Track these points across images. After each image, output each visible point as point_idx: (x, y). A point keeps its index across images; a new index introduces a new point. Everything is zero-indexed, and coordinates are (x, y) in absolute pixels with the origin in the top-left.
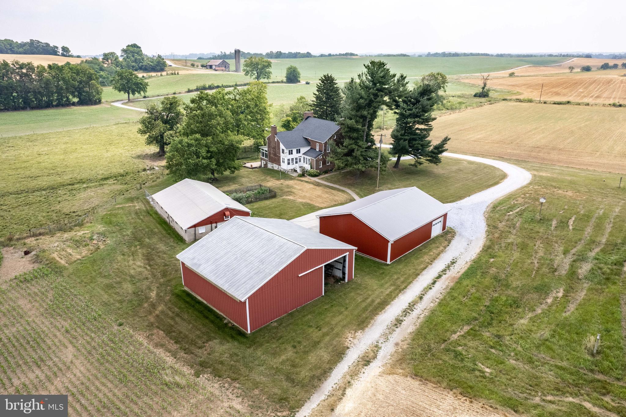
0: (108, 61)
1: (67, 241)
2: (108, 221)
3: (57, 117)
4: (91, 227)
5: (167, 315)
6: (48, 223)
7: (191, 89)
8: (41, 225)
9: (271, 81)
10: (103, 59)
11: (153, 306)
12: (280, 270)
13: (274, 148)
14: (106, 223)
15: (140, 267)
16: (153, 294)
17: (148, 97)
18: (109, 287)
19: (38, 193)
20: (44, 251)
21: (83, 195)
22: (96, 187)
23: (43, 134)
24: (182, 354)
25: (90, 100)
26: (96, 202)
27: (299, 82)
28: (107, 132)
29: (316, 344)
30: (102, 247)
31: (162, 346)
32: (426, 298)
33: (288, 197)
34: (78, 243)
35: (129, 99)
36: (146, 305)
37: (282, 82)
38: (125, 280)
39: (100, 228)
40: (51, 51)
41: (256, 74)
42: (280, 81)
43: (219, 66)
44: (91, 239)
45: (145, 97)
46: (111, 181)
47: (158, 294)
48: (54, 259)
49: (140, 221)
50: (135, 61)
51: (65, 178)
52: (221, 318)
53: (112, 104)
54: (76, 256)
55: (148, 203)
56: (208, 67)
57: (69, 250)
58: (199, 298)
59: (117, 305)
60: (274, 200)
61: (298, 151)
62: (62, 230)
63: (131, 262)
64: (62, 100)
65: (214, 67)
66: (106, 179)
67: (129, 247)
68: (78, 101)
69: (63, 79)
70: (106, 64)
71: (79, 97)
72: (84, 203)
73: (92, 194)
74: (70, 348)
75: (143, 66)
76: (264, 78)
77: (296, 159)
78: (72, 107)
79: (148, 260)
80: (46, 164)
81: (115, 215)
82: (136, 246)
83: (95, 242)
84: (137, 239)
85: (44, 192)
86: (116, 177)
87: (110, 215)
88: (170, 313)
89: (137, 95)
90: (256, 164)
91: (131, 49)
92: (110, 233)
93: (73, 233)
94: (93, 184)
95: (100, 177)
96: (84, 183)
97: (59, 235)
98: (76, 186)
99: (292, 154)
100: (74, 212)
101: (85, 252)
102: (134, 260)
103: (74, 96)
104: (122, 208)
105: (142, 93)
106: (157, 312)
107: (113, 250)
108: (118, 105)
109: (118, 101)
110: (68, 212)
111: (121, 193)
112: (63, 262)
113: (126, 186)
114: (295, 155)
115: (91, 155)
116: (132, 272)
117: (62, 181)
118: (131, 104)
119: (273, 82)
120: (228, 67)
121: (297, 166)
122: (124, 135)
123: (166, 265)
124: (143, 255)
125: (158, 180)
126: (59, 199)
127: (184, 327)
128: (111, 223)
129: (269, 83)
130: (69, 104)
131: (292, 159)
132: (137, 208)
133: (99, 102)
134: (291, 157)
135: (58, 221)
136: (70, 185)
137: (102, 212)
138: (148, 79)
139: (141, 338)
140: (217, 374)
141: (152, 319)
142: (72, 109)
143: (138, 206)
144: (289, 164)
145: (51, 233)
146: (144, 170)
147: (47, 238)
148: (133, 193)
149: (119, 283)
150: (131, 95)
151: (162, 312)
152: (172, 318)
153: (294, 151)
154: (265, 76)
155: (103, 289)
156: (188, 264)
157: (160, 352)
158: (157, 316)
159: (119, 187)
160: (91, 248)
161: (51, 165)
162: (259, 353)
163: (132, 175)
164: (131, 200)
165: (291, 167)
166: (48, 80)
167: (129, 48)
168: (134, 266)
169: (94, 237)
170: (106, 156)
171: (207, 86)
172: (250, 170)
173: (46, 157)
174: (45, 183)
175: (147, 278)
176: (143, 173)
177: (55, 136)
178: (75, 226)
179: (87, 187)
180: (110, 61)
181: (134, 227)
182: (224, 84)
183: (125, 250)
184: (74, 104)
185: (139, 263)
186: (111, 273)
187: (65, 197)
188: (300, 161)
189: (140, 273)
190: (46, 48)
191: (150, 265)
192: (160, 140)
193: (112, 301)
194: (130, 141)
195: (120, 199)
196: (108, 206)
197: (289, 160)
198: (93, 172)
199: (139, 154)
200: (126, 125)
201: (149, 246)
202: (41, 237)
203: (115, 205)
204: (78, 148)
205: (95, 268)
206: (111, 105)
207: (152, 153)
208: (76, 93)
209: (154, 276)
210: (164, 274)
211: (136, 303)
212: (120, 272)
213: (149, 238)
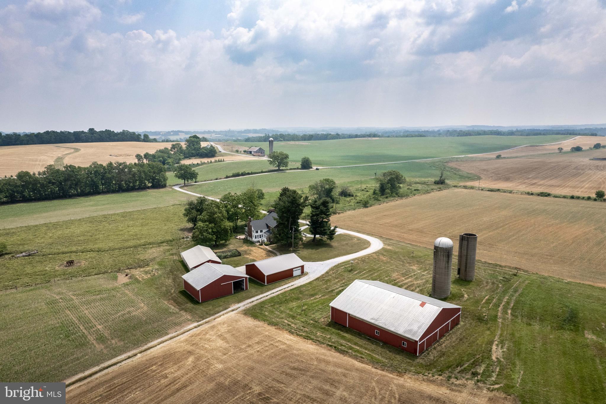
0: (175, 149)
1: (142, 271)
2: (160, 264)
3: (138, 199)
4: (152, 266)
5: (176, 297)
6: (134, 264)
7: (229, 175)
8: (131, 265)
9: (288, 168)
10: (171, 148)
11: (172, 294)
12: (213, 281)
13: (250, 229)
14: (159, 265)
15: (170, 282)
16: (173, 291)
17: (198, 182)
18: (157, 288)
19: (129, 249)
20: (133, 275)
21: (150, 251)
22: (156, 247)
23: (129, 212)
24: (177, 306)
25: (159, 185)
26: (155, 255)
27: (312, 168)
28: (167, 212)
29: (220, 306)
30: (156, 274)
31: (171, 304)
32: (269, 296)
33: (247, 256)
34: (146, 273)
35: (185, 184)
36: (169, 294)
37: (298, 169)
38: (163, 286)
39: (157, 267)
40: (136, 138)
41: (277, 164)
42: (296, 167)
43: (256, 152)
44: (152, 271)
45: (196, 182)
46: (165, 244)
47: (174, 291)
48: (137, 278)
49: (174, 265)
50: (194, 149)
51: (142, 241)
52: (193, 298)
53: (173, 187)
54: (145, 277)
55: (180, 256)
56: (249, 153)
57: (143, 275)
58: (188, 292)
59: (159, 293)
60: (239, 257)
61: (261, 231)
62: (140, 267)
63: (167, 280)
64: (141, 185)
65: (253, 153)
66: (162, 243)
67: (167, 275)
68: (151, 186)
69: (144, 171)
70: (173, 151)
71: (152, 183)
72: (150, 255)
73: (154, 251)
74: (143, 304)
75: (199, 153)
76: (284, 166)
77: (260, 235)
78: (147, 190)
79: (174, 280)
80: (132, 232)
81: (164, 262)
82: (170, 275)
83: (154, 272)
84: (171, 271)
85: (132, 249)
86: (167, 242)
87: (162, 261)
88: (177, 296)
89: (190, 181)
90: (243, 237)
91: (193, 139)
92: (160, 269)
93: (144, 269)
94: (155, 245)
95: (159, 241)
96: (151, 244)
97: (139, 269)
98: (147, 246)
99: (258, 233)
100: (145, 259)
101: (149, 276)
102: (168, 280)
103: (149, 183)
104: (167, 258)
105: (194, 179)
106: (172, 296)
107: (161, 276)
108: (177, 188)
109: (177, 185)
110: (143, 259)
111: (168, 250)
112: (140, 279)
113: (171, 247)
114: (259, 233)
115: (156, 227)
116: (167, 284)
117: (140, 243)
118: (185, 188)
119: (291, 169)
120: (264, 153)
121: (260, 239)
122: (177, 214)
123: (180, 282)
124: (172, 278)
125: (189, 244)
126: (138, 253)
127: (180, 300)
128: (161, 265)
129: (287, 169)
130: (145, 188)
131: (258, 236)
132: (175, 258)
133: (164, 186)
134: (257, 234)
135: (138, 263)
136: (144, 245)
137: (158, 260)
138: (201, 165)
139: (166, 302)
140: (186, 311)
141: (170, 297)
142: (147, 192)
143: (175, 257)
144: (256, 238)
145: (135, 268)
146: (183, 238)
147: (134, 270)
148: (174, 251)
149: (161, 287)
150: (186, 182)
151: (174, 296)
152: (177, 298)
153: (259, 231)
154: (284, 165)
155: (155, 289)
156: (185, 279)
157: (170, 306)
158: (172, 297)
159: (168, 248)
160: (152, 275)
161: (134, 234)
162: (201, 307)
163: (176, 241)
164: (172, 254)
165: (257, 240)
166: (135, 173)
167: (191, 138)
168: (168, 282)
169: (154, 271)
170: (164, 229)
171: (241, 173)
172: (238, 240)
173: (132, 228)
174: (132, 244)
175: (172, 286)
176: (182, 240)
177: (136, 214)
178: (146, 265)
179: (152, 247)
180: (176, 149)
181: (171, 267)
182: (253, 171)
183: (166, 276)
184: (149, 188)
185: (170, 281)
186: (158, 284)
187: (141, 251)
188: (262, 236)
189: (170, 284)
190: (133, 136)
191: (174, 282)
192: (194, 220)
193: (157, 292)
194: (179, 219)
195: (167, 254)
196: (161, 257)
197: (256, 236)
198: (156, 239)
199: (182, 228)
200: (179, 206)
201: (175, 275)
202: (131, 269)
203: (165, 257)
204: (149, 222)
205: (153, 282)
206: (173, 189)
207: (190, 227)
208: (151, 180)
209: (174, 285)
210: (178, 285)
211: (166, 293)
212: (162, 284)
213: (176, 272)
